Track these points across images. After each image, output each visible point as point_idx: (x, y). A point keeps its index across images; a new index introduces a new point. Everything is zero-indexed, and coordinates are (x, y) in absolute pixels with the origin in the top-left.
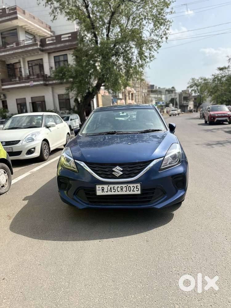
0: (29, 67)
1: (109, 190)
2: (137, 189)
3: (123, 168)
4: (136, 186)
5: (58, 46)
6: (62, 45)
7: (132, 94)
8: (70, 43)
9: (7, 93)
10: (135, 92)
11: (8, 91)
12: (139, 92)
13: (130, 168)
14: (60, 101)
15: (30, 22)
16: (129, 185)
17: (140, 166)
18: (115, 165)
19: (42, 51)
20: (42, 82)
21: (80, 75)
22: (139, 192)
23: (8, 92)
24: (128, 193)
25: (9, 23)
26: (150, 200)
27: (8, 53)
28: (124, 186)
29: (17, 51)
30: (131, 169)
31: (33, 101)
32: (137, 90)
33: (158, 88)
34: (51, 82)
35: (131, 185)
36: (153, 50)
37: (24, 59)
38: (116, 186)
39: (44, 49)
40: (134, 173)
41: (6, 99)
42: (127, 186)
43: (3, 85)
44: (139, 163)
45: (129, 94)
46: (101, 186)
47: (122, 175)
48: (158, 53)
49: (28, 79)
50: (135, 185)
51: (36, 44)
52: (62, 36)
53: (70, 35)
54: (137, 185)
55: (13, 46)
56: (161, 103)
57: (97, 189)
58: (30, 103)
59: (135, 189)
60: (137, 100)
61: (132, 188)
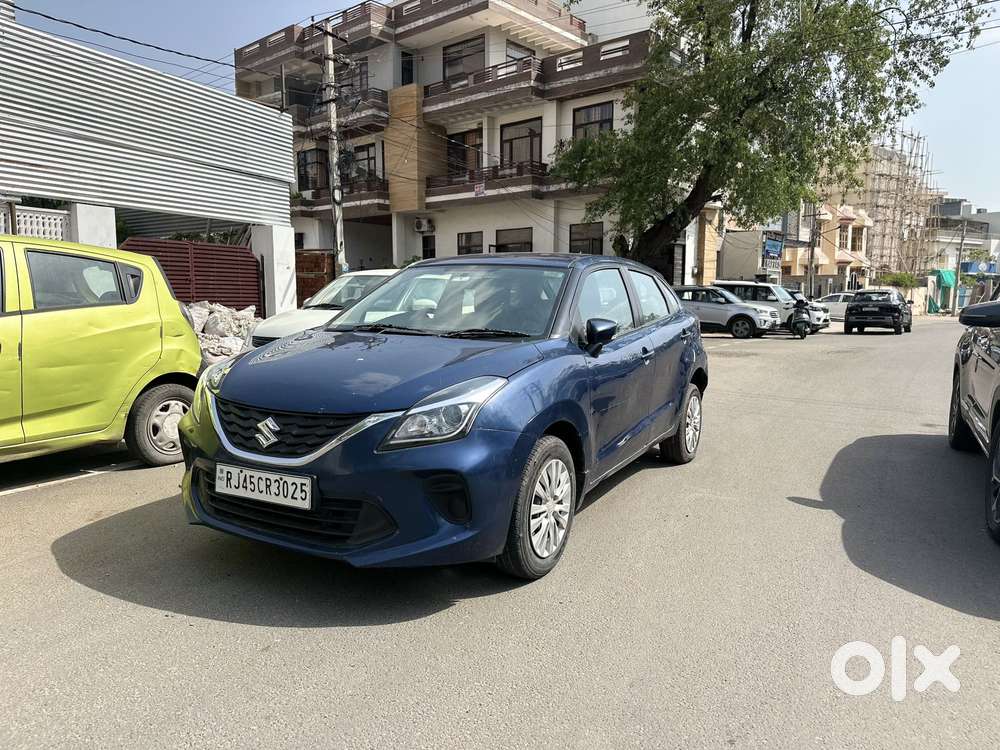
0: (502, 142)
1: (241, 482)
2: (303, 495)
3: (284, 425)
4: (302, 484)
5: (589, 76)
6: (601, 73)
7: (858, 231)
8: (623, 68)
9: (438, 217)
10: (869, 222)
11: (442, 211)
12: (889, 224)
13: (300, 427)
14: (574, 244)
15: (523, 14)
16: (285, 478)
17: (328, 427)
18: (266, 414)
19: (541, 93)
20: (528, 188)
21: (633, 165)
22: (306, 505)
23: (441, 214)
24: (280, 500)
25: (466, 20)
26: (348, 538)
27: (451, 104)
28: (273, 477)
29: (474, 97)
30: (302, 431)
31: (500, 242)
32: (880, 217)
33: (974, 212)
34: (553, 188)
35: (290, 479)
36: (915, 76)
37: (491, 119)
38: (257, 474)
39: (547, 88)
40: (308, 445)
41: (435, 233)
42: (281, 479)
43: (428, 194)
44: (326, 416)
45: (843, 228)
46: (226, 468)
47: (275, 444)
48: (932, 85)
49: (494, 177)
50: (299, 481)
51: (528, 76)
52: (605, 48)
53: (627, 43)
54: (304, 481)
55: (466, 85)
56: (983, 266)
57: (218, 474)
58: (490, 246)
59: (298, 494)
60: (876, 252)
61: (291, 489)
